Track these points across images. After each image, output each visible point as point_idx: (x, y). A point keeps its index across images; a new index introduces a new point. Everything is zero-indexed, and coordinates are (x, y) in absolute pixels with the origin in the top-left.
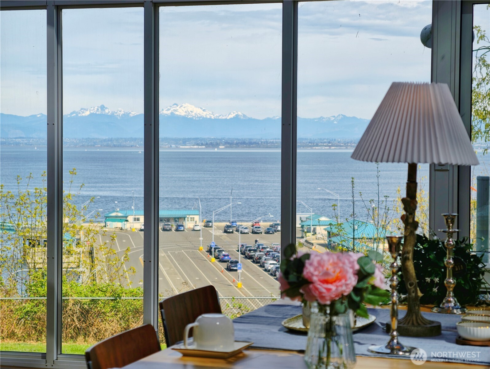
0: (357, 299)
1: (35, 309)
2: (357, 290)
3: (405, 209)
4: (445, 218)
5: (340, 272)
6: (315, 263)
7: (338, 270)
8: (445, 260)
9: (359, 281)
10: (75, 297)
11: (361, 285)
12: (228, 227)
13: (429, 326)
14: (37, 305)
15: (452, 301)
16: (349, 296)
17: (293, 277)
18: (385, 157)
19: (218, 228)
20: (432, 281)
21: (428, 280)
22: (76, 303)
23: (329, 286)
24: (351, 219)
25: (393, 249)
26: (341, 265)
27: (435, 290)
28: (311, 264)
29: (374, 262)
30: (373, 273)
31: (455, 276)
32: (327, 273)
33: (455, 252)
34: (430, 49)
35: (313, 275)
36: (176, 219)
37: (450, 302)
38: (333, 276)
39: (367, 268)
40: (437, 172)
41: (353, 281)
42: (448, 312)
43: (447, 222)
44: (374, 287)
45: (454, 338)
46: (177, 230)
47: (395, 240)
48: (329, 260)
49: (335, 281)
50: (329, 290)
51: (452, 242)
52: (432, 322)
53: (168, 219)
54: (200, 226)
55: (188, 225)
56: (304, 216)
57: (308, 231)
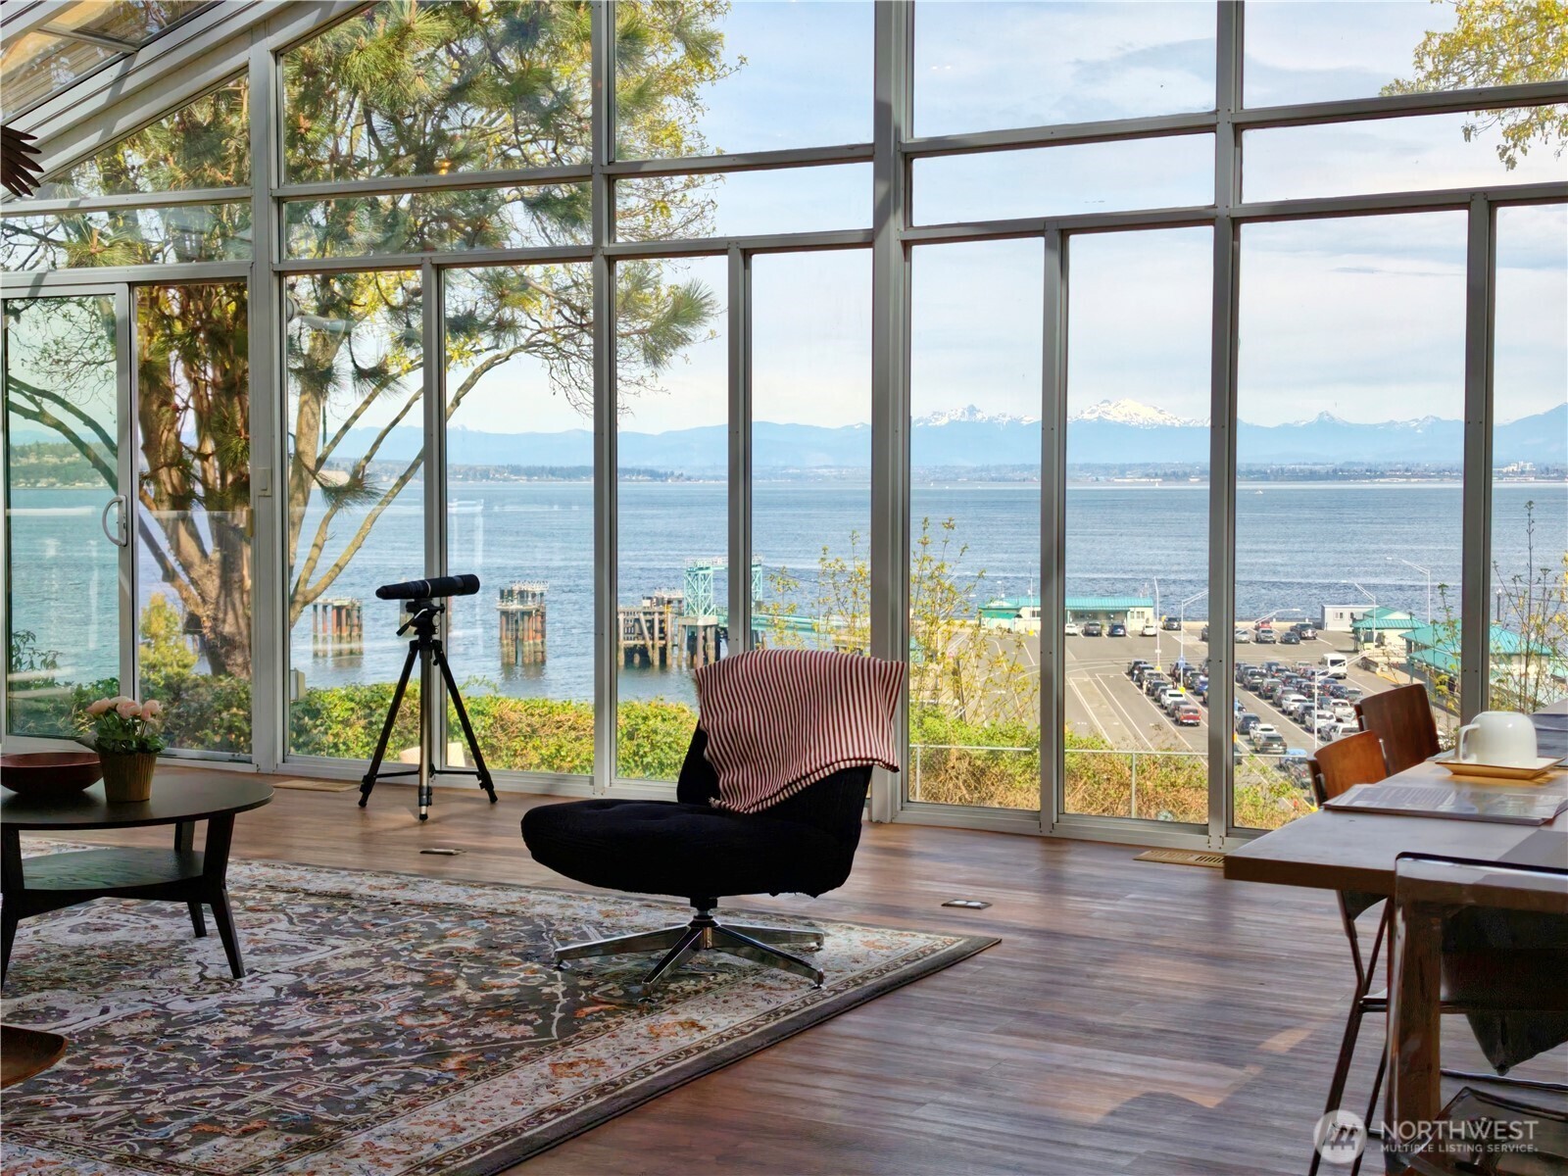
10: (961, 745)
19: (1191, 632)
22: (962, 756)
36: (1108, 614)
46: (1112, 634)
53: (1094, 614)
54: (1155, 628)
55: (1133, 624)
56: (1359, 610)
57: (1368, 640)
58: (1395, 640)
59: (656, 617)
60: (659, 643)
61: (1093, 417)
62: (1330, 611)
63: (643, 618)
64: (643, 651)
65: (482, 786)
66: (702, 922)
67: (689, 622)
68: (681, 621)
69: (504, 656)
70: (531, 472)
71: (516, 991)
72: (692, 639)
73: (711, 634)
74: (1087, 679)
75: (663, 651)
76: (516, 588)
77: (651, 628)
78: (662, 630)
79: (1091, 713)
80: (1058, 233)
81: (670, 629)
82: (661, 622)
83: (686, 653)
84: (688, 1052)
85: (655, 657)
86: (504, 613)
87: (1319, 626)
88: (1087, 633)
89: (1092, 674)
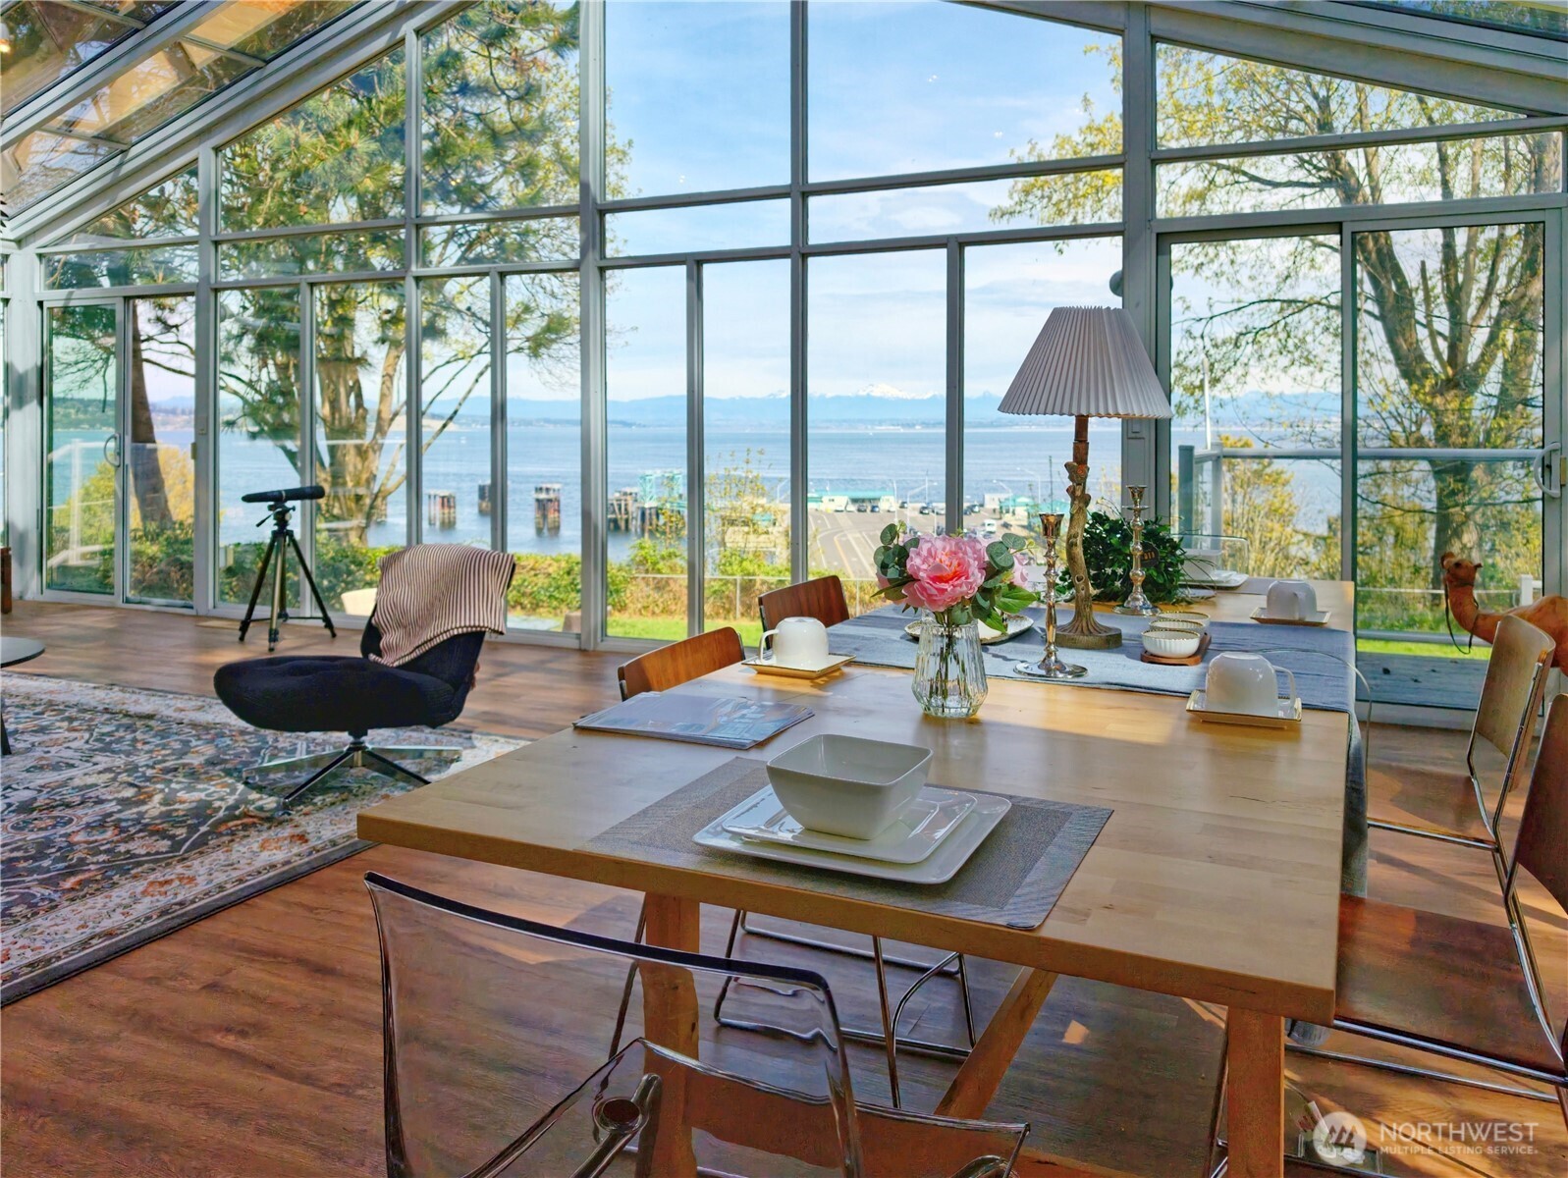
0: (985, 604)
1: (724, 588)
2: (985, 591)
3: (1071, 478)
4: (1130, 491)
5: (959, 565)
6: (924, 553)
7: (955, 563)
8: (1132, 545)
9: (986, 580)
10: (763, 577)
11: (990, 584)
12: (924, 508)
13: (1104, 634)
14: (725, 584)
15: (1139, 598)
16: (973, 600)
17: (893, 573)
18: (1042, 407)
19: (914, 509)
20: (1114, 572)
21: (1109, 571)
22: (763, 583)
23: (943, 586)
24: (1049, 501)
25: (1050, 532)
26: (961, 555)
27: (1118, 584)
28: (918, 554)
29: (1012, 551)
30: (1012, 566)
31: (1144, 564)
32: (939, 567)
33: (1144, 535)
34: (1120, 299)
35: (919, 569)
36: (870, 500)
37: (1138, 599)
38: (949, 571)
39: (1001, 561)
40: (1131, 441)
41: (978, 578)
42: (1135, 612)
43: (1133, 495)
44: (1012, 586)
45: (1139, 651)
46: (872, 511)
47: (1052, 519)
48: (944, 549)
49: (952, 579)
50: (944, 591)
51: (1140, 522)
52: (1110, 629)
53: (863, 500)
54: (895, 507)
55: (883, 506)
56: (1003, 496)
57: (1008, 512)
58: (1021, 512)
59: (623, 503)
60: (625, 517)
61: (865, 393)
62: (987, 497)
63: (615, 503)
64: (615, 521)
65: (326, 626)
66: (357, 746)
67: (641, 505)
68: (637, 505)
69: (538, 523)
70: (555, 422)
71: (194, 804)
72: (643, 514)
73: (653, 511)
74: (858, 535)
75: (627, 521)
76: (544, 486)
77: (620, 509)
78: (626, 510)
79: (860, 555)
80: (695, 263)
81: (630, 509)
82: (626, 505)
83: (639, 522)
84: (273, 866)
85: (622, 525)
86: (538, 500)
87: (982, 505)
88: (859, 510)
89: (860, 532)
